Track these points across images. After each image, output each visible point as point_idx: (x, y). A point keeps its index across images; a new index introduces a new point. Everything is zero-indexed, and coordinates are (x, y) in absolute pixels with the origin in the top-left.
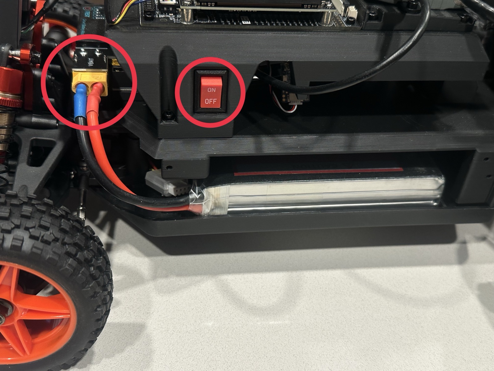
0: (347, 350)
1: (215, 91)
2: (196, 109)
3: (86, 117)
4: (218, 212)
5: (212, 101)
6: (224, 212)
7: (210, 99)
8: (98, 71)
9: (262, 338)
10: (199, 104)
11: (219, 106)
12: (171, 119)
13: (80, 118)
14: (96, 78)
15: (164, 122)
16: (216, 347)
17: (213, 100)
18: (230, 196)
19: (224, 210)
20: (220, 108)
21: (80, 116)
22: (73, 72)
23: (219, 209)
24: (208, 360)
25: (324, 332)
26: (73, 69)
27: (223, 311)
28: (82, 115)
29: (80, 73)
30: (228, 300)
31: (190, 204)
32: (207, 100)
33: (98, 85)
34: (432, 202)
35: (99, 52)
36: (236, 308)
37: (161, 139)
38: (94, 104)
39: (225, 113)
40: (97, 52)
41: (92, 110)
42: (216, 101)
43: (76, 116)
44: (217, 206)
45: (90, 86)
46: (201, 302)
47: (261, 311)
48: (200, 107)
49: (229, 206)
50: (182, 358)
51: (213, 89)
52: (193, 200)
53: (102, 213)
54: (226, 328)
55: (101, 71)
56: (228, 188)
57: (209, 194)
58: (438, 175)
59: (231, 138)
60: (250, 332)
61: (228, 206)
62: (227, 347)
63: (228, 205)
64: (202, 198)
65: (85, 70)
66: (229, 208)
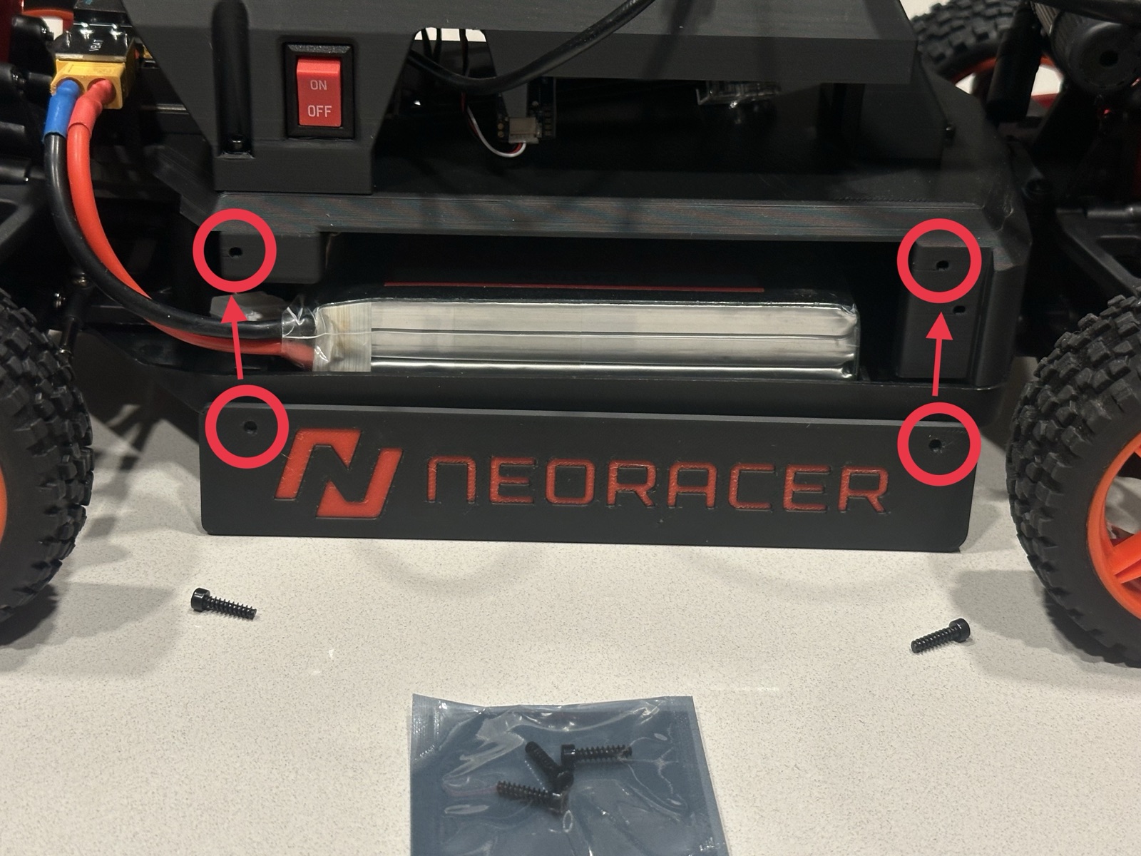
0: (604, 659)
1: (325, 89)
2: (290, 125)
3: (67, 135)
4: (349, 366)
5: (321, 111)
6: (364, 367)
7: (318, 107)
8: (104, 60)
9: (420, 629)
10: (296, 117)
11: (337, 123)
12: (242, 150)
13: (53, 136)
14: (100, 72)
15: (226, 155)
16: (317, 635)
17: (323, 109)
18: (373, 330)
19: (364, 362)
20: (341, 126)
21: (54, 131)
22: (57, 60)
23: (352, 361)
24: (292, 655)
25: (565, 627)
26: (57, 55)
27: (349, 582)
28: (58, 131)
29: (70, 63)
30: (366, 565)
31: (283, 336)
32: (311, 108)
33: (104, 83)
34: (840, 371)
35: (118, 30)
36: (381, 578)
37: (221, 192)
38: (85, 111)
39: (351, 138)
40: (114, 30)
41: (78, 122)
42: (329, 111)
43: (46, 132)
44: (346, 352)
45: (85, 85)
46: (306, 565)
47: (435, 587)
48: (299, 124)
49: (373, 353)
50: (237, 648)
51: (320, 82)
52: (288, 329)
53: (128, 409)
54: (347, 609)
55: (112, 60)
56: (366, 308)
57: (326, 319)
58: (842, 300)
59: (370, 195)
60: (399, 618)
61: (370, 356)
62: (339, 637)
63: (370, 353)
64: (309, 328)
65: (81, 57)
66: (374, 359)
